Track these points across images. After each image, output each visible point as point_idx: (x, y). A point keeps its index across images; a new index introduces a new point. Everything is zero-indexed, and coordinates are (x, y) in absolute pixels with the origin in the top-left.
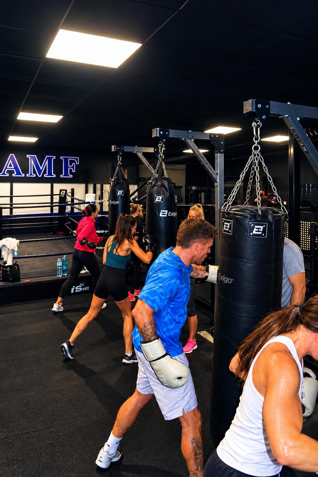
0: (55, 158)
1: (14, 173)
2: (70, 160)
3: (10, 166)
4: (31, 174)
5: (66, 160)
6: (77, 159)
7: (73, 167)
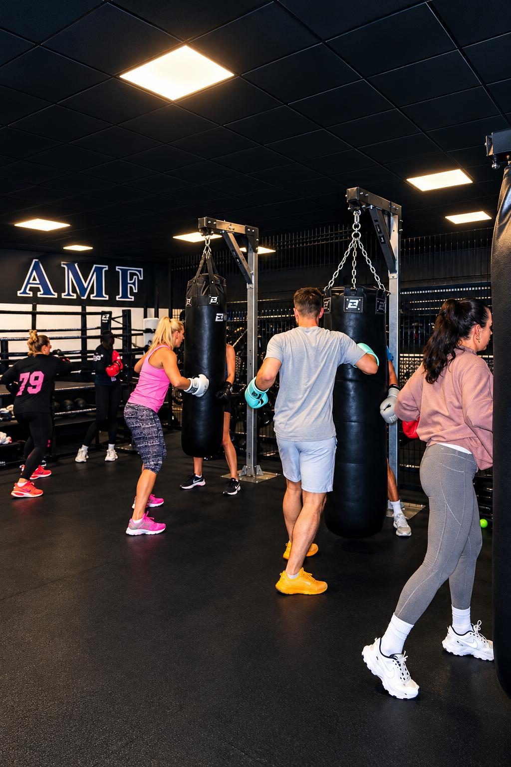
0: (107, 269)
1: (40, 291)
2: (130, 273)
3: (34, 279)
4: (69, 294)
5: (124, 272)
6: (140, 272)
7: (134, 283)
